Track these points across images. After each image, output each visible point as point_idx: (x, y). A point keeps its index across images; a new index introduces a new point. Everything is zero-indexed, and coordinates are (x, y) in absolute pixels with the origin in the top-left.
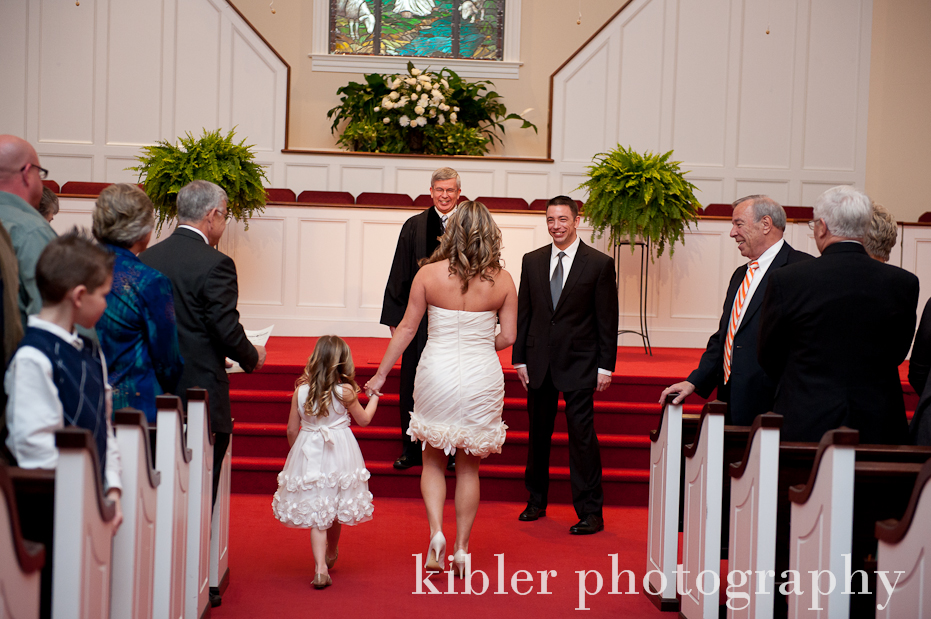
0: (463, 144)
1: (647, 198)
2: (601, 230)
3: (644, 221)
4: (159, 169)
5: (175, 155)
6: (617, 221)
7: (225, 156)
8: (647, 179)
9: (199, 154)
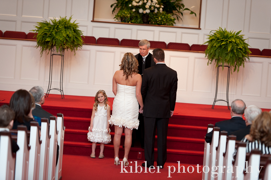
0: (165, 20)
1: (229, 49)
2: (211, 61)
3: (228, 58)
4: (43, 31)
5: (49, 26)
6: (217, 58)
7: (67, 27)
8: (229, 42)
9: (58, 26)
